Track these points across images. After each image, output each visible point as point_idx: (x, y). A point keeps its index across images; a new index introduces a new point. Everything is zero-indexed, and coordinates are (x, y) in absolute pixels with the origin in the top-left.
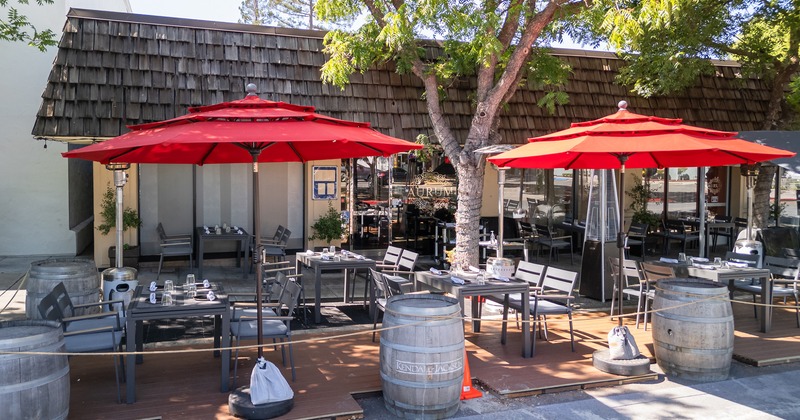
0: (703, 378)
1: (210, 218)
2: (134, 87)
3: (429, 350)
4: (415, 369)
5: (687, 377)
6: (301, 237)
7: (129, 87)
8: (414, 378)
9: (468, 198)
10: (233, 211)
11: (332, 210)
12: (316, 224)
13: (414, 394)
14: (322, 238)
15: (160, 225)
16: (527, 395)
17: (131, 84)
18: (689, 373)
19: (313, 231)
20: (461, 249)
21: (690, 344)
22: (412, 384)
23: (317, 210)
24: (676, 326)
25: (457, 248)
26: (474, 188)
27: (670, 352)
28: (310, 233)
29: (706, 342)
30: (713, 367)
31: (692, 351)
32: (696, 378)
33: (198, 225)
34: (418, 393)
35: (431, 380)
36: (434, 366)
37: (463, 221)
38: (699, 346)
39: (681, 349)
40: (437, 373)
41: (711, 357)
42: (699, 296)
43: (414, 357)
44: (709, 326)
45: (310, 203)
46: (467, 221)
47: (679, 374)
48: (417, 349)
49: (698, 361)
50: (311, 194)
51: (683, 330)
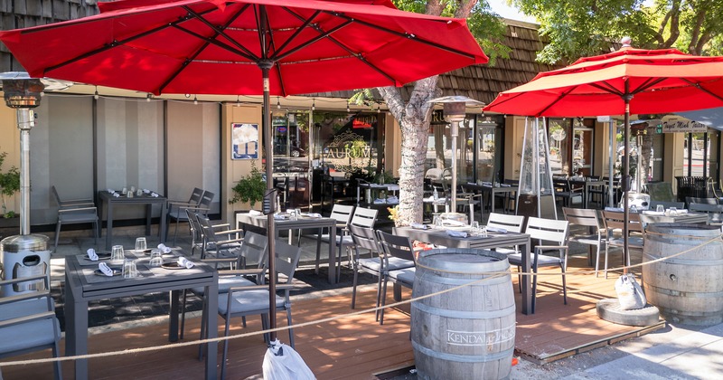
0: (706, 323)
1: (114, 181)
2: (29, 16)
3: (487, 315)
4: (473, 339)
5: (689, 322)
6: (218, 201)
7: (23, 17)
8: (470, 351)
9: (414, 153)
10: (141, 172)
11: (254, 171)
12: (239, 186)
13: (471, 371)
14: (245, 201)
15: (53, 189)
16: (563, 357)
17: (24, 12)
18: (692, 318)
19: (234, 193)
20: (406, 206)
21: (694, 288)
22: (469, 359)
23: (237, 171)
24: (680, 270)
25: (401, 205)
26: (420, 143)
27: (672, 298)
28: (229, 195)
29: (710, 285)
30: (715, 310)
31: (697, 295)
32: (699, 323)
33: (99, 189)
34: (476, 369)
35: (491, 352)
36: (494, 334)
37: (409, 177)
38: (703, 290)
39: (685, 294)
40: (497, 342)
41: (713, 300)
42: (701, 238)
43: (471, 324)
44: (712, 268)
45: (229, 162)
46: (413, 177)
47: (682, 320)
48: (475, 314)
49: (702, 305)
50: (230, 153)
51: (687, 274)
